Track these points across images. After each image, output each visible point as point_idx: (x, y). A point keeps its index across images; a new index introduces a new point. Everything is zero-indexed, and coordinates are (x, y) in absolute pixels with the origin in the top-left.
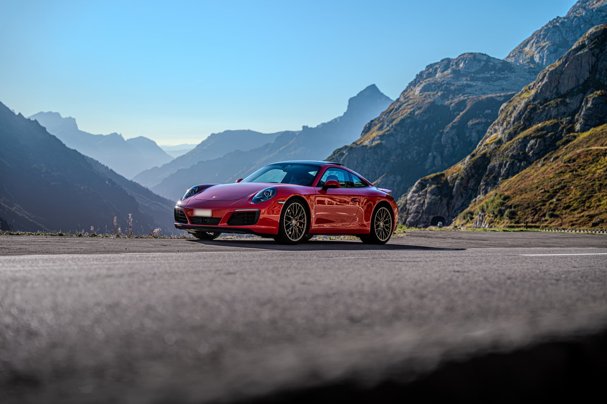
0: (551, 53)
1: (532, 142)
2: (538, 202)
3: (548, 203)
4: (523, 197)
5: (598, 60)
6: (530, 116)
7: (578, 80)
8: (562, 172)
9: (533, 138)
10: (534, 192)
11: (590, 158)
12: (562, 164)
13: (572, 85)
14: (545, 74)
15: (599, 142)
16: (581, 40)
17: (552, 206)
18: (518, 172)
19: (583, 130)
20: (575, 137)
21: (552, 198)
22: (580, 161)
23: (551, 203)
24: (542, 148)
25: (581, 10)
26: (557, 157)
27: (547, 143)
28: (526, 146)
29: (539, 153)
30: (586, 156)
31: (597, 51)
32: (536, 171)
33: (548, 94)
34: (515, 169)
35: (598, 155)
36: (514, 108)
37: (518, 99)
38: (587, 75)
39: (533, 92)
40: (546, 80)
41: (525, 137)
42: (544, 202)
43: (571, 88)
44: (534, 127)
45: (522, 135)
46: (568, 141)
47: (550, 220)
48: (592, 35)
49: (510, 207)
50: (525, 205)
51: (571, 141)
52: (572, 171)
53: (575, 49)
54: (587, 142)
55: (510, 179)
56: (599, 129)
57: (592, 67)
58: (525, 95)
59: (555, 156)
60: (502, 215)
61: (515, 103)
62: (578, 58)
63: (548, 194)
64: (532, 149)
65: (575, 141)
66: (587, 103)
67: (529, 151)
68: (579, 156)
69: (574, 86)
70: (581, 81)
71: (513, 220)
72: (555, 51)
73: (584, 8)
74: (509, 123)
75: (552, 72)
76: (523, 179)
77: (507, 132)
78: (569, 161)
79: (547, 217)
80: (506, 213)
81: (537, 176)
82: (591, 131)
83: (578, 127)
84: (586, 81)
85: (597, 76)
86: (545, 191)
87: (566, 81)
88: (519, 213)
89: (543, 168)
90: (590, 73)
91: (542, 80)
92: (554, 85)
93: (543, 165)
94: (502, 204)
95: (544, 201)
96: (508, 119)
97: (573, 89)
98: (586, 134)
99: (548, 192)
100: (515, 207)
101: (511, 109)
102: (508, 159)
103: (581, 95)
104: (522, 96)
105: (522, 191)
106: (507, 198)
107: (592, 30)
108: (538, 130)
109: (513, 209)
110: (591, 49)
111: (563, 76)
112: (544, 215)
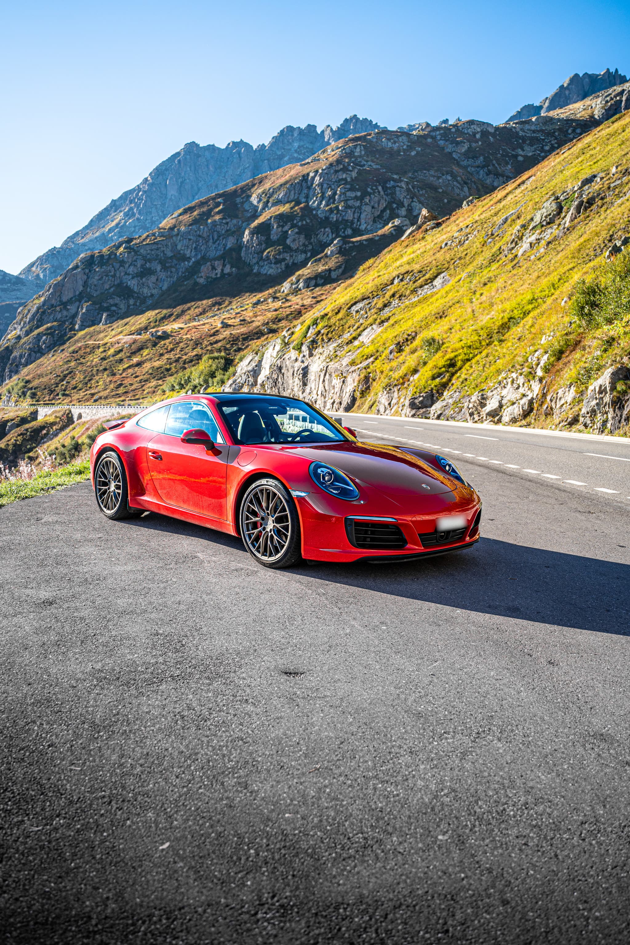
0: (51, 273)
1: (44, 338)
2: (53, 385)
3: (60, 385)
4: (40, 380)
5: (88, 278)
6: (41, 318)
7: (75, 291)
8: (68, 361)
9: (45, 335)
10: (49, 377)
11: (88, 350)
12: (68, 355)
13: (71, 295)
14: (50, 286)
15: (93, 338)
16: (75, 262)
17: (63, 387)
18: (34, 361)
19: (81, 329)
20: (75, 335)
21: (63, 381)
22: (81, 352)
23: (63, 385)
24: (52, 342)
25: (70, 244)
26: (63, 350)
27: (55, 339)
28: (39, 340)
29: (49, 346)
30: (85, 348)
31: (87, 271)
32: (48, 360)
33: (53, 302)
34: (33, 358)
35: (94, 348)
36: (29, 311)
37: (31, 304)
38: (81, 288)
39: (42, 299)
40: (51, 290)
41: (39, 334)
42: (57, 385)
43: (70, 297)
44: (45, 327)
45: (36, 332)
46: (70, 338)
47: (62, 398)
48: (82, 259)
49: (31, 389)
50: (43, 387)
51: (73, 337)
52: (76, 360)
53: (71, 269)
54: (84, 338)
55: (29, 367)
56: (92, 329)
57: (85, 282)
58: (36, 301)
59: (61, 348)
60: (25, 396)
61: (29, 307)
62: (74, 275)
63: (59, 378)
64: (44, 343)
65: (75, 338)
66: (82, 309)
67: (42, 345)
68: (80, 348)
69: (72, 296)
70: (77, 293)
71: (34, 400)
72: (55, 272)
73: (73, 242)
74: (25, 323)
75: (55, 284)
76: (38, 366)
77: (24, 329)
78: (73, 352)
79: (60, 396)
80: (28, 393)
81: (49, 364)
82: (87, 330)
83: (77, 327)
84: (80, 293)
85: (89, 290)
86: (57, 376)
87: (66, 292)
88: (38, 393)
89: (54, 358)
90: (83, 287)
91: (48, 290)
92: (58, 294)
93: (53, 356)
94: (25, 387)
95: (57, 383)
96: (24, 319)
97: (72, 298)
98: (83, 332)
99: (60, 376)
100: (35, 389)
101: (26, 311)
102: (26, 351)
103: (77, 303)
104: (34, 302)
105: (39, 376)
106: (28, 382)
107: (82, 255)
108: (48, 329)
109: (33, 391)
110: (83, 269)
111: (64, 288)
112: (58, 395)
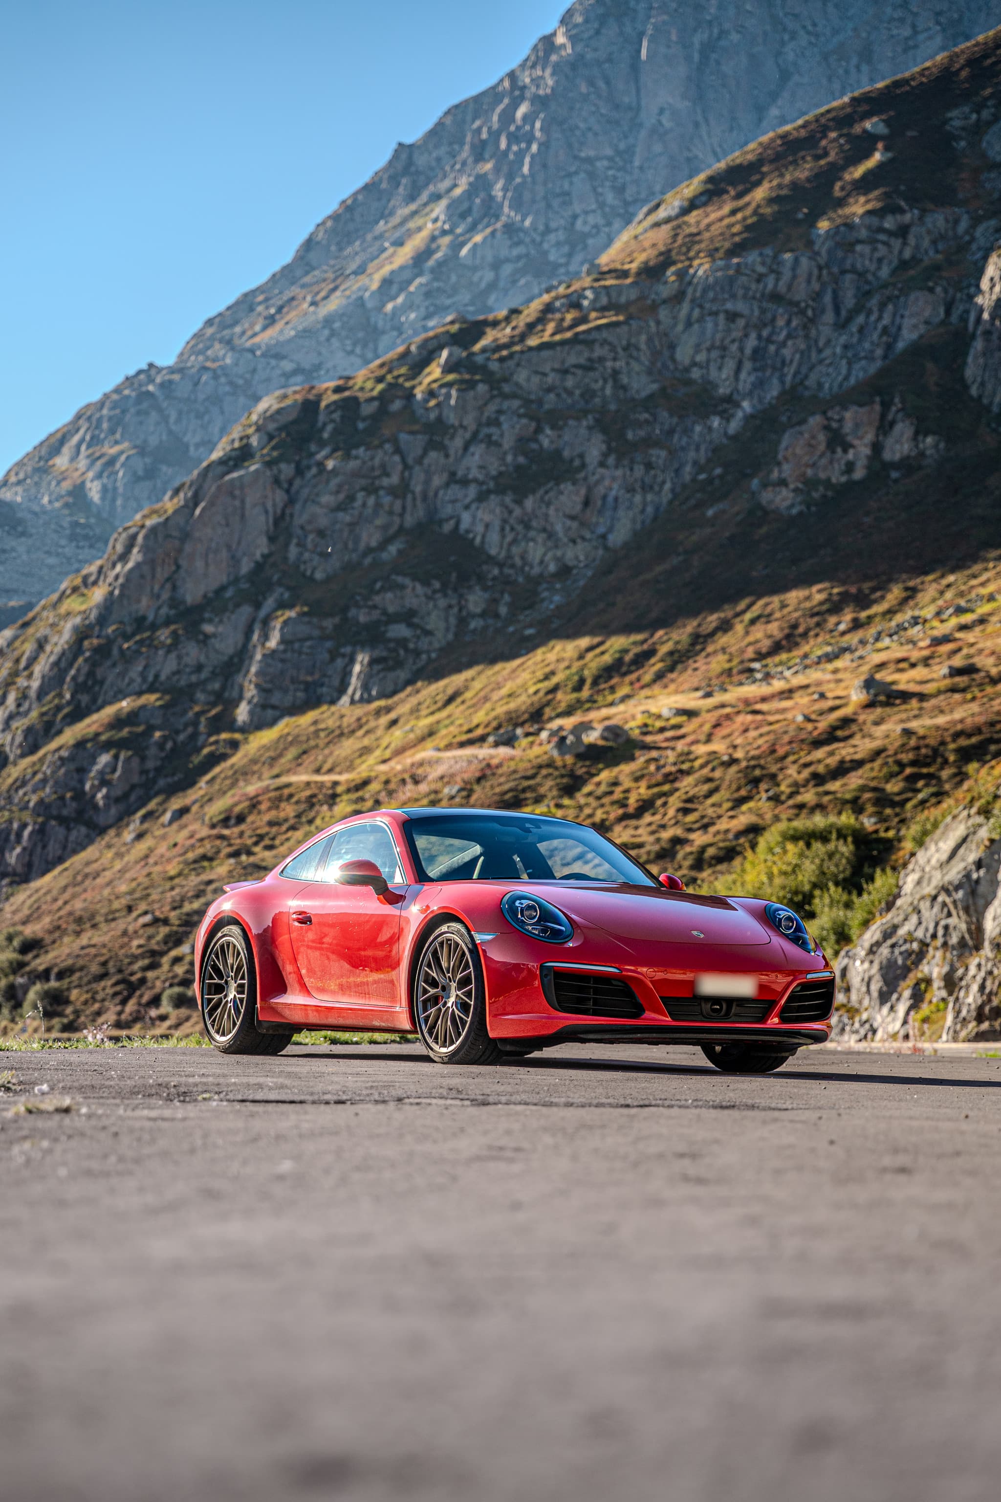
0: (137, 479)
1: (104, 759)
2: (135, 958)
3: (166, 960)
4: (84, 940)
5: (291, 501)
6: (91, 674)
7: (235, 560)
8: (204, 857)
9: (107, 746)
10: (120, 925)
11: (288, 810)
12: (205, 832)
13: (218, 576)
14: (134, 537)
15: (309, 761)
16: (236, 432)
17: (180, 970)
18: (61, 860)
19: (258, 724)
20: (235, 745)
21: (178, 943)
22: (258, 821)
23: (177, 960)
24: (136, 779)
25: (218, 349)
26: (183, 811)
27: (150, 764)
28: (82, 771)
29: (126, 796)
30: (276, 803)
31: (287, 470)
32: (119, 855)
33: (144, 605)
34: (53, 849)
35: (311, 801)
36: (41, 645)
37: (50, 616)
38: (262, 547)
39: (98, 595)
40: (136, 556)
41: (80, 744)
42: (154, 958)
43: (215, 585)
44: (108, 712)
45: (69, 736)
46: (215, 759)
47: (175, 1015)
48: (269, 417)
49: (45, 975)
50: (95, 969)
51: (224, 757)
52: (236, 854)
53: (222, 462)
54: (274, 760)
55: (35, 884)
56: (305, 720)
57: (278, 521)
58: (74, 604)
59: (176, 803)
60: (18, 1005)
61: (39, 630)
62: (231, 491)
63: (164, 931)
64: (104, 782)
65: (237, 759)
66: (266, 637)
67: (96, 789)
68: (254, 804)
69: (224, 579)
70: (246, 567)
71: (56, 1021)
72: (150, 474)
73: (229, 343)
74: (24, 696)
75: (154, 530)
76: (78, 881)
77: (20, 724)
78: (225, 822)
79: (166, 1007)
80: (32, 995)
81: (122, 871)
82: (284, 726)
83: (242, 713)
84: (259, 567)
85: (293, 551)
86: (156, 921)
87: (199, 564)
88: (74, 994)
89: (142, 847)
90: (272, 539)
91: (124, 557)
92: (161, 574)
93: (140, 836)
94: (17, 967)
95: (153, 953)
96: (21, 682)
97: (223, 588)
98: (266, 737)
99: (166, 922)
100: (60, 976)
101: (29, 648)
102: (27, 817)
103: (246, 610)
104: (63, 609)
105: (79, 921)
106: (31, 946)
107: (267, 403)
108: (118, 723)
109: (53, 984)
110: (269, 464)
111: (188, 548)
112: (156, 1001)
